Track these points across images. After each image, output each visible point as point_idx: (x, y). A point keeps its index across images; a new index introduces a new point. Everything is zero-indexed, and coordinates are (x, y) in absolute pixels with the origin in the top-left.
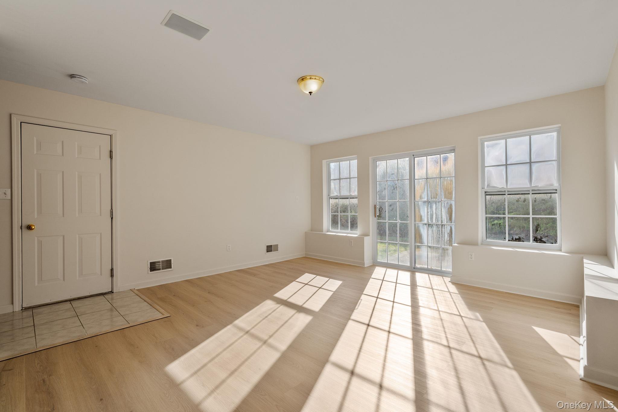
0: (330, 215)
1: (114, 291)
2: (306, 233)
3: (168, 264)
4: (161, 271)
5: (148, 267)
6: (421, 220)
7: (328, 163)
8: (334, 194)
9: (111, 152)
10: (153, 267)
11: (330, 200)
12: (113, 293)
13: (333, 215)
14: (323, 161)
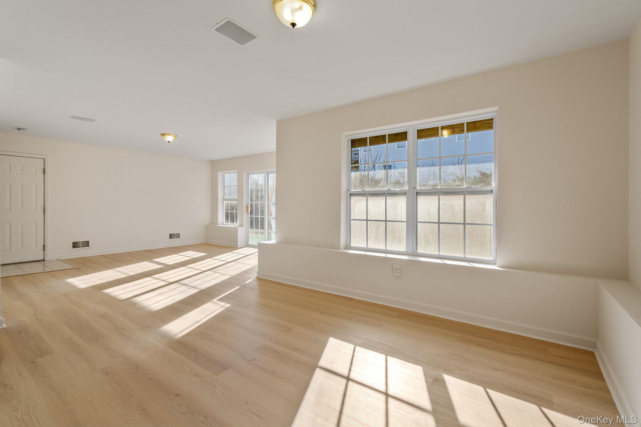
0: (224, 212)
1: (46, 259)
2: (206, 226)
3: (87, 244)
4: (81, 248)
5: (71, 245)
6: (271, 215)
7: (223, 174)
8: (226, 196)
9: (44, 169)
10: (75, 245)
11: (225, 201)
12: (45, 260)
13: (227, 212)
14: (219, 173)
